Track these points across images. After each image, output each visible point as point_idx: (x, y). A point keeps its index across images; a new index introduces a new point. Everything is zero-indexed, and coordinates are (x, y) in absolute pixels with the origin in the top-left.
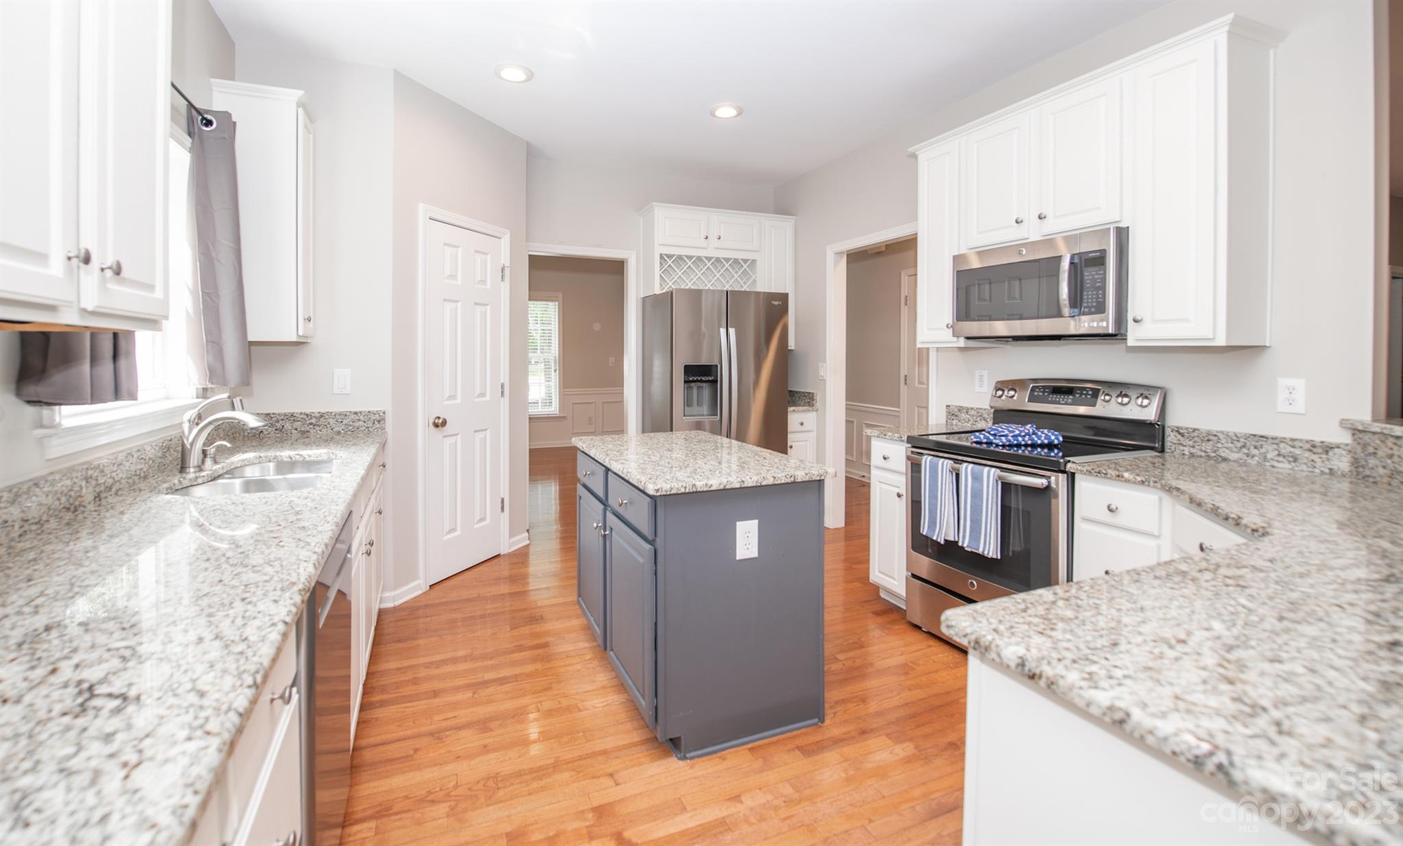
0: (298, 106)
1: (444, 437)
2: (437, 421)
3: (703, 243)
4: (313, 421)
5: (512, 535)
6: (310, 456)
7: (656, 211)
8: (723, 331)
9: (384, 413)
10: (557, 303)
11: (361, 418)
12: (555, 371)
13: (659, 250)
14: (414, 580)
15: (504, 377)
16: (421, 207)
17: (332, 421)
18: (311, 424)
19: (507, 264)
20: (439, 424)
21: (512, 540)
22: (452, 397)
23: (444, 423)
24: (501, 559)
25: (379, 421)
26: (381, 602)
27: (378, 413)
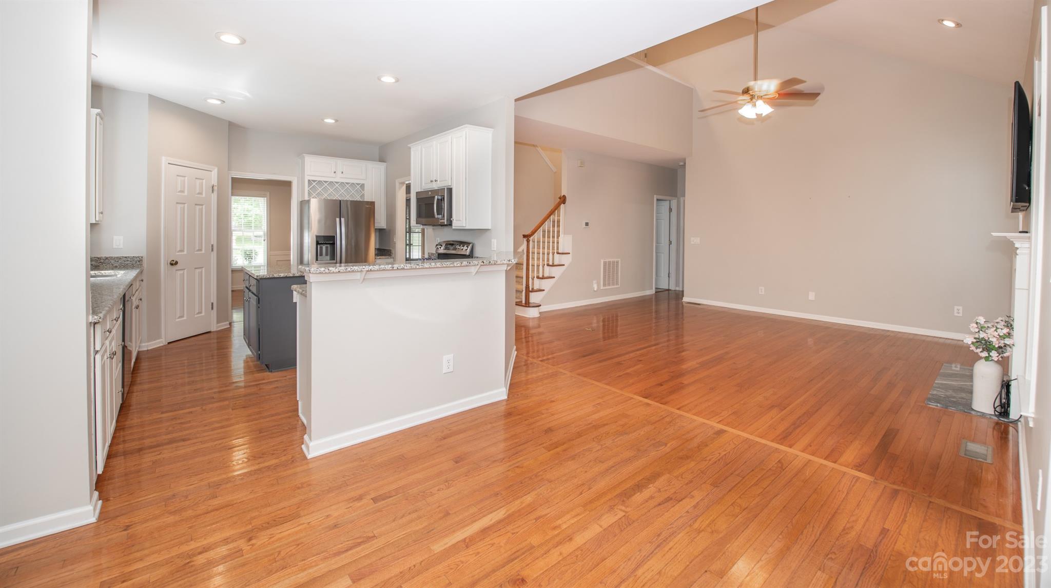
0: (97, 115)
1: (177, 270)
2: (172, 262)
3: (334, 175)
4: (102, 261)
5: (218, 322)
6: (105, 273)
7: (306, 159)
8: (338, 220)
9: (142, 257)
10: (266, 198)
11: (129, 260)
12: (264, 240)
13: (307, 179)
14: (158, 339)
15: (214, 241)
16: (164, 159)
17: (112, 261)
18: (100, 262)
19: (216, 184)
20: (174, 263)
21: (219, 325)
22: (182, 251)
23: (176, 263)
24: (212, 334)
25: (139, 261)
26: (139, 348)
27: (138, 257)
